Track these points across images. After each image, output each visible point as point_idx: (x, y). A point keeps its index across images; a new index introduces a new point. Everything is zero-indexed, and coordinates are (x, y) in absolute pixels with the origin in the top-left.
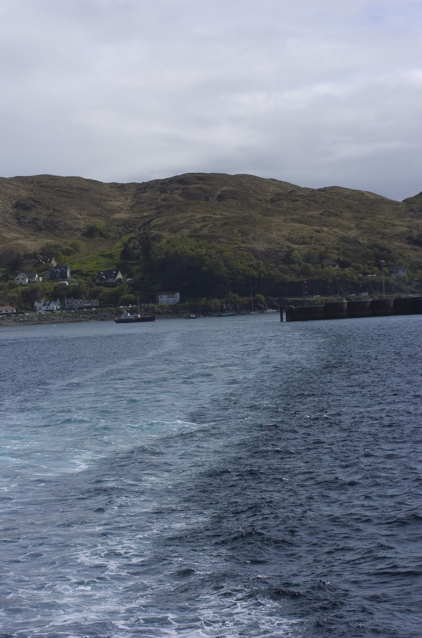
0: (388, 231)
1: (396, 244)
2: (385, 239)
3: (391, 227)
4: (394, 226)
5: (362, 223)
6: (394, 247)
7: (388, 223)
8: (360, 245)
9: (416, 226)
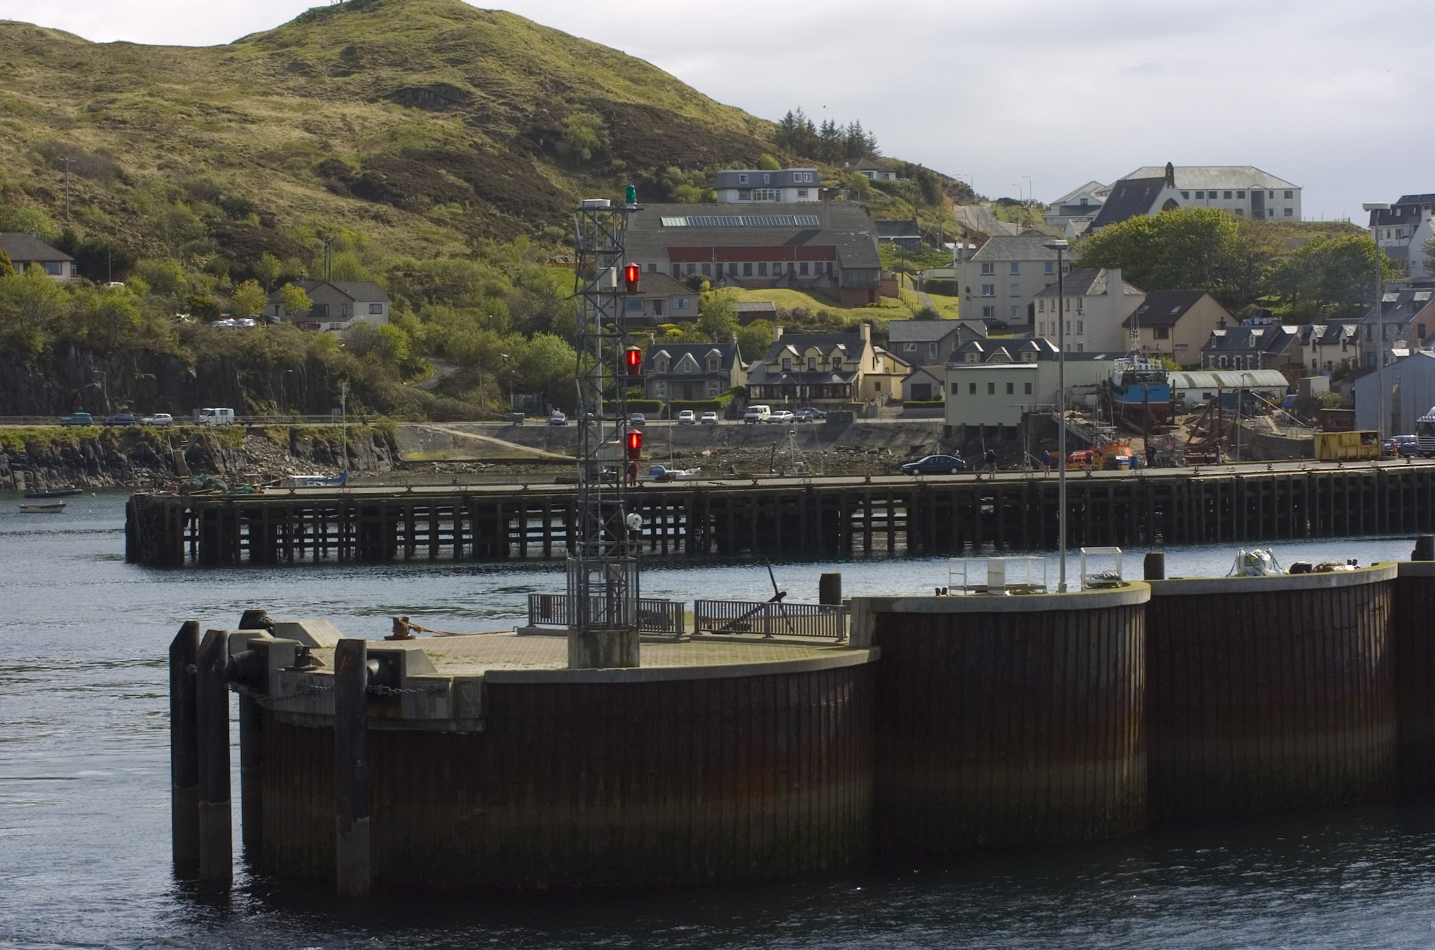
0: (228, 138)
3: (233, 124)
4: (246, 121)
8: (126, 184)
9: (340, 124)
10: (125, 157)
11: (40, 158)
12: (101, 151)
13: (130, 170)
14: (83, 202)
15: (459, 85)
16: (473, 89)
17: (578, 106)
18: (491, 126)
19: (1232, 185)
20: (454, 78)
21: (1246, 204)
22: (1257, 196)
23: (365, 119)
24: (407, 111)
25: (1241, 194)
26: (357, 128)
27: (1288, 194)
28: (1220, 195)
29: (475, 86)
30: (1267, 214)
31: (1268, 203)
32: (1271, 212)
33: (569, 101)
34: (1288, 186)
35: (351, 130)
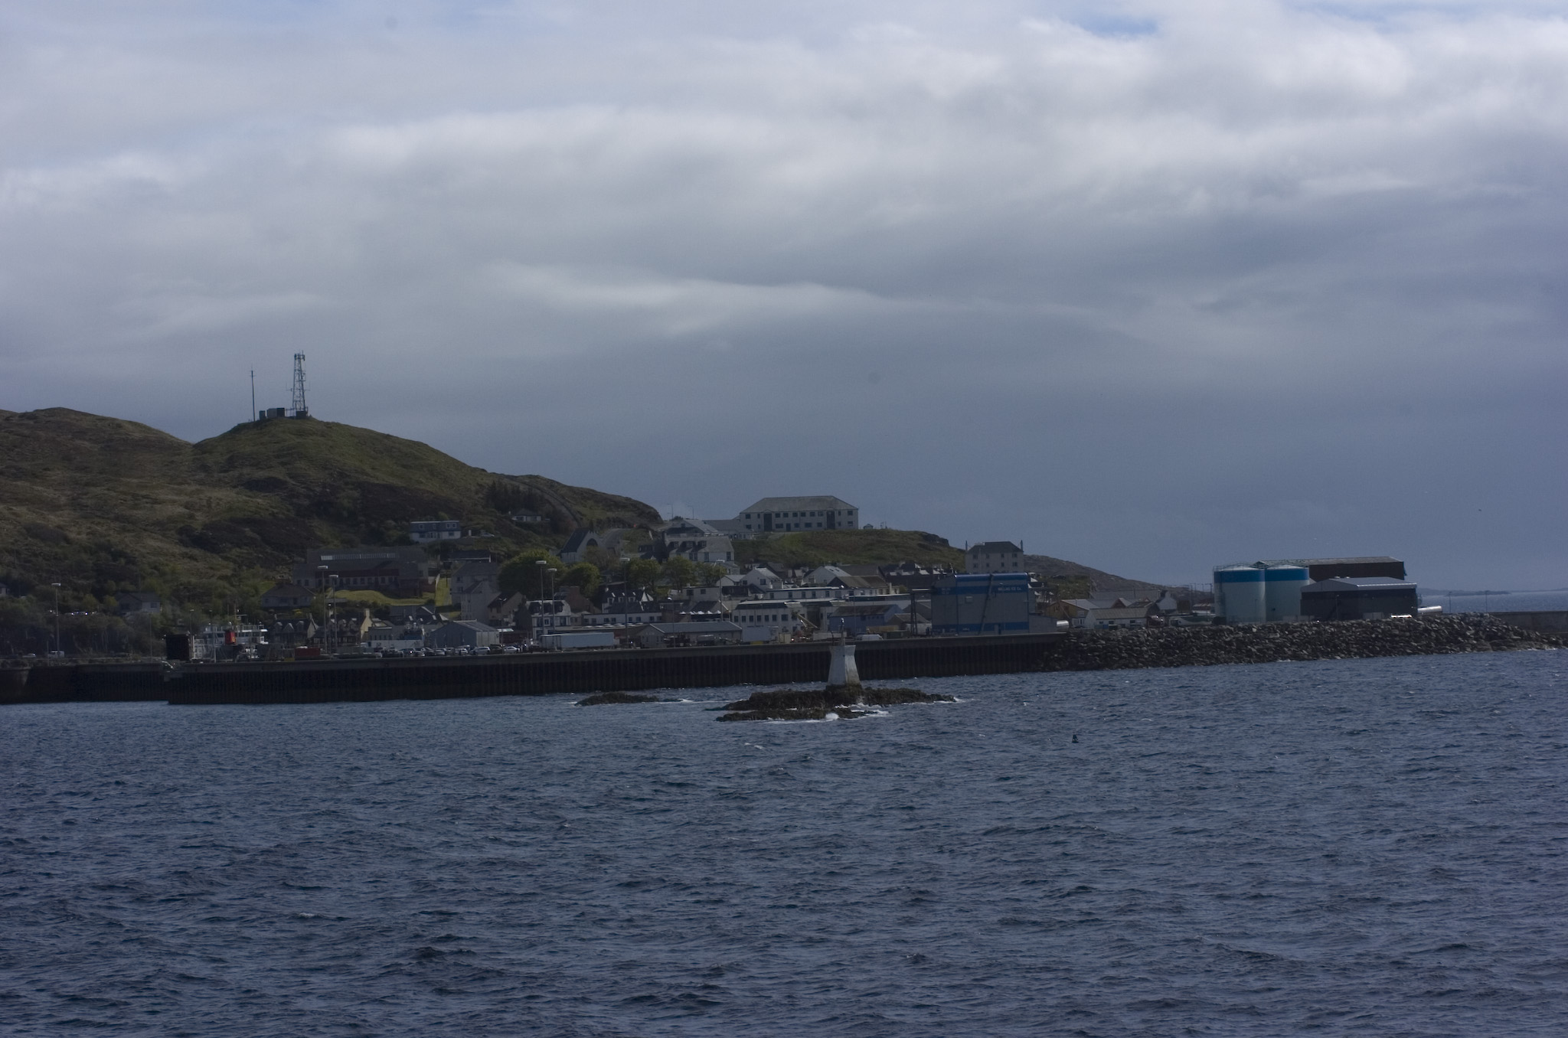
0: (138, 514)
1: (151, 543)
2: (129, 531)
5: (86, 494)
6: (144, 551)
7: (144, 497)
8: (68, 543)
9: (205, 503)
10: (73, 529)
11: (24, 531)
12: (59, 527)
13: (72, 536)
14: (36, 555)
15: (281, 478)
16: (288, 479)
17: (350, 486)
18: (295, 500)
19: (815, 508)
20: (279, 473)
21: (823, 520)
22: (831, 516)
23: (221, 500)
24: (250, 493)
25: (821, 514)
26: (213, 505)
27: (850, 513)
28: (808, 514)
29: (291, 478)
30: (837, 525)
31: (837, 518)
32: (840, 524)
33: (347, 484)
34: (850, 508)
35: (209, 506)
